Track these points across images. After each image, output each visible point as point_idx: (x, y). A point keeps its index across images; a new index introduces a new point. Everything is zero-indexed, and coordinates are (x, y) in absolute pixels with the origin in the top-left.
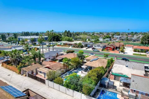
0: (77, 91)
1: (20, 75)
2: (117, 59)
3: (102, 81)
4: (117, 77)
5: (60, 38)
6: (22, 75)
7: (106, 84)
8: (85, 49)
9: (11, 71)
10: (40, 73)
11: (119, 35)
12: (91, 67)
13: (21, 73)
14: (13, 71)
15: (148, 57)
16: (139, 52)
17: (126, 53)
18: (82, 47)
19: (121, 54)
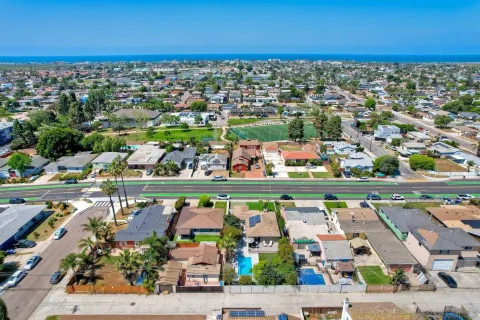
0: (279, 284)
1: (155, 296)
6: (158, 294)
8: (190, 177)
11: (219, 88)
12: (259, 238)
13: (152, 292)
15: (312, 178)
16: (294, 165)
17: (276, 173)
18: (177, 171)
19: (269, 178)
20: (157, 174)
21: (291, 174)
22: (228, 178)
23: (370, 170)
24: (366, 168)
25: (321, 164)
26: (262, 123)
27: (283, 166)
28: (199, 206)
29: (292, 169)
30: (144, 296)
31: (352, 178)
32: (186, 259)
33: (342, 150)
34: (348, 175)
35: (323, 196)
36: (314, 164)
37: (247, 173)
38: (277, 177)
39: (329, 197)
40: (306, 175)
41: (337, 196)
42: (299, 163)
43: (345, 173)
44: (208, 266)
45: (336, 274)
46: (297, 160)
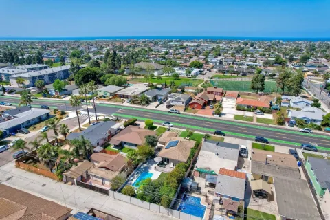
0: (154, 203)
1: (62, 184)
2: (205, 141)
3: (184, 184)
4: (202, 174)
5: (100, 76)
6: (65, 183)
7: (189, 187)
8: (154, 108)
9: (42, 176)
10: (94, 178)
11: (220, 55)
12: (168, 160)
13: (62, 180)
14: (46, 177)
15: (255, 122)
16: (244, 110)
17: (224, 114)
18: (148, 102)
19: (215, 116)
20: (133, 102)
21: (237, 117)
22: (182, 112)
23: (319, 124)
24: (314, 121)
25: (269, 112)
26: (238, 79)
27: (235, 109)
28: (145, 128)
29: (241, 113)
30: (55, 181)
31: (295, 128)
32: (99, 162)
33: (296, 103)
34: (292, 124)
35: (254, 137)
36: (263, 111)
37: (200, 111)
38: (223, 117)
39: (260, 139)
40: (251, 119)
41: (269, 140)
42: (249, 109)
43: (289, 122)
44: (109, 172)
45: (221, 209)
46: (248, 107)
